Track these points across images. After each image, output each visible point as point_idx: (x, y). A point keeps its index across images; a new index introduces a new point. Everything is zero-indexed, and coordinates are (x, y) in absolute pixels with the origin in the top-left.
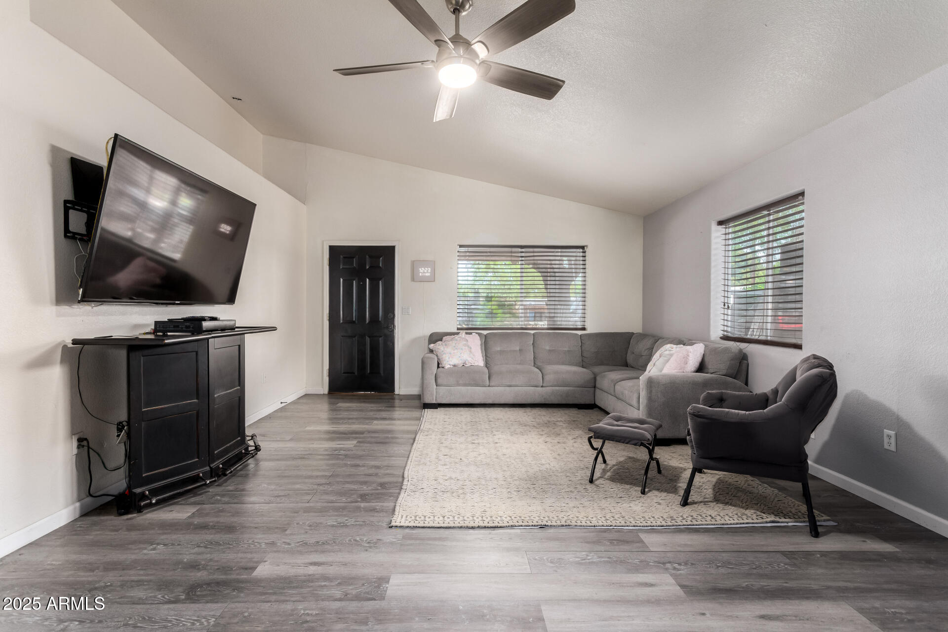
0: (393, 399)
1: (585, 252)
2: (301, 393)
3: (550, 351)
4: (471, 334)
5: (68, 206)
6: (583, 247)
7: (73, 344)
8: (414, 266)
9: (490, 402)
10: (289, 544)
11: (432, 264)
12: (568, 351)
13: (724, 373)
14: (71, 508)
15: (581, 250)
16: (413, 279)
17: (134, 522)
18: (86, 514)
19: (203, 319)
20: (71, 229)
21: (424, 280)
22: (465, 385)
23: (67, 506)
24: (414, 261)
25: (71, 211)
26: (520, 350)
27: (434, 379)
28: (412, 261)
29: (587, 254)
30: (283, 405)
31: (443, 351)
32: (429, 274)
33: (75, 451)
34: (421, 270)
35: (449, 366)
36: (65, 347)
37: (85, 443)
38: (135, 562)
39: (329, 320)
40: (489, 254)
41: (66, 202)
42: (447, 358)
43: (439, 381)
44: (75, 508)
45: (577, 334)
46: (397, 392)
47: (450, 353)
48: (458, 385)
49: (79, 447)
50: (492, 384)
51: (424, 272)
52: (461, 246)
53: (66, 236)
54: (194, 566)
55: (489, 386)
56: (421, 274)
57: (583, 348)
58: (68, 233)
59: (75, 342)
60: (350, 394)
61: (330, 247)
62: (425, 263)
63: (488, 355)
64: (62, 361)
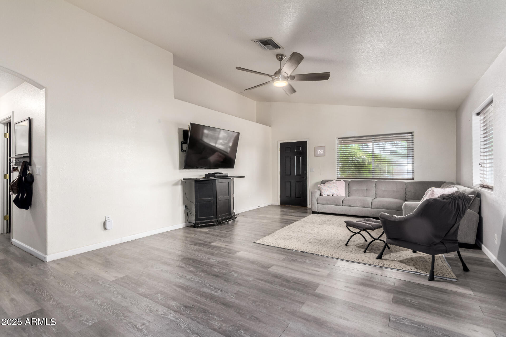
0: (307, 210)
2: (269, 203)
3: (384, 190)
4: (341, 181)
5: (182, 143)
6: (411, 133)
7: (183, 180)
8: (315, 149)
9: (343, 213)
10: (224, 240)
11: (323, 148)
12: (396, 191)
14: (183, 224)
15: (411, 135)
16: (315, 156)
17: (195, 230)
18: (187, 227)
19: (216, 173)
20: (183, 149)
21: (320, 156)
22: (331, 204)
23: (182, 223)
24: (315, 147)
25: (183, 144)
26: (366, 189)
27: (316, 200)
29: (414, 137)
30: (259, 207)
32: (322, 153)
33: (184, 209)
34: (319, 151)
35: (325, 195)
36: (182, 180)
37: (186, 207)
38: (189, 237)
39: (280, 174)
40: (353, 141)
41: (182, 142)
42: (324, 191)
43: (319, 202)
44: (184, 224)
45: (404, 182)
46: (307, 206)
48: (327, 204)
49: (185, 208)
50: (344, 205)
51: (320, 152)
52: (338, 139)
53: (182, 151)
54: (200, 240)
55: (342, 206)
56: (318, 153)
57: (407, 190)
58: (182, 150)
59: (184, 179)
60: (289, 206)
61: (281, 143)
62: (320, 148)
63: (349, 191)
64: (181, 184)
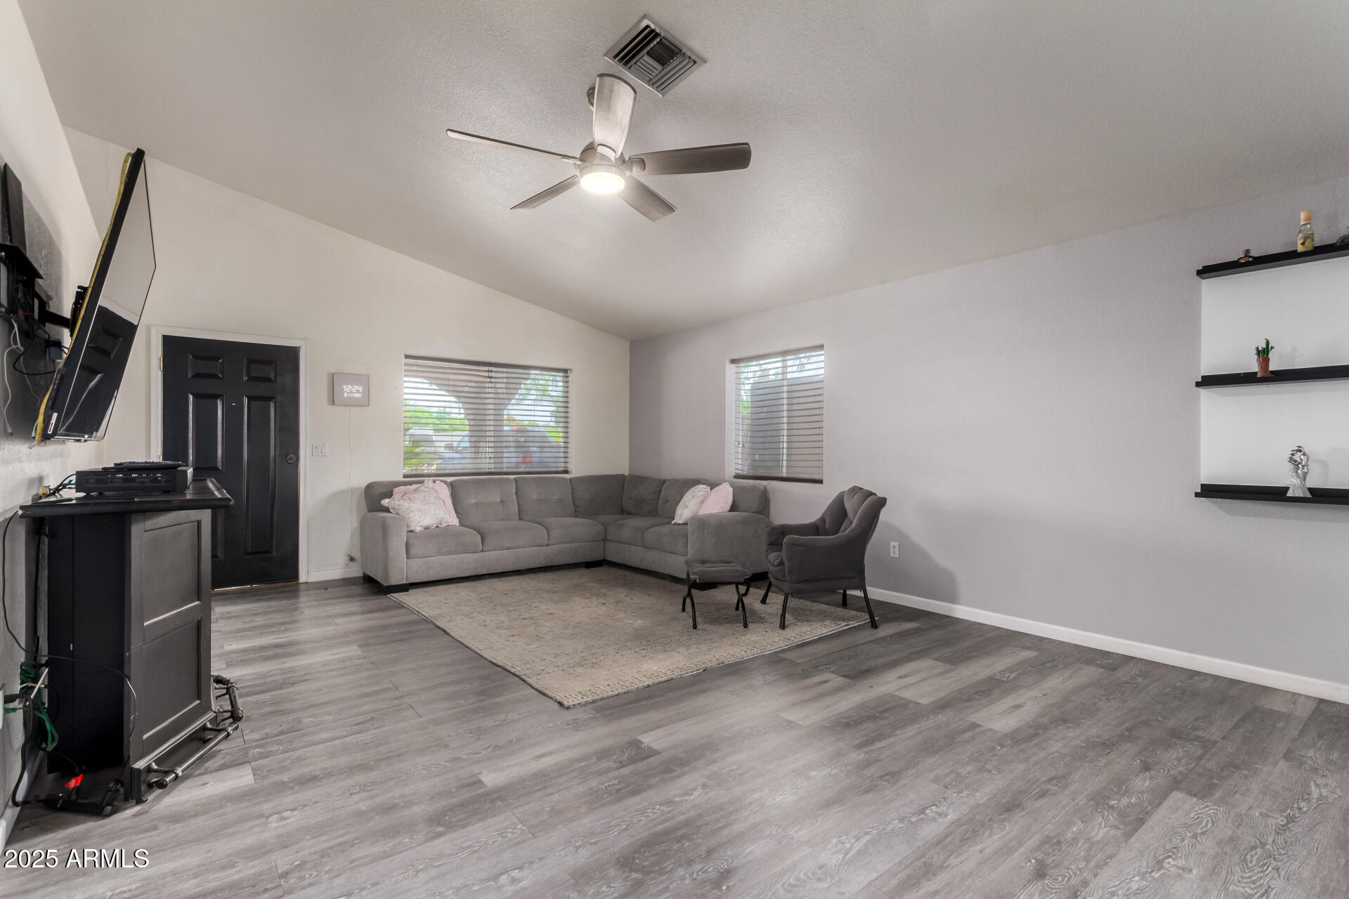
1: (567, 377)
3: (538, 500)
4: (436, 482)
6: (565, 371)
8: (335, 380)
9: (483, 571)
11: (364, 380)
13: (755, 510)
15: (564, 374)
16: (332, 403)
21: (351, 403)
22: (449, 553)
24: (333, 374)
26: (501, 501)
27: (405, 548)
28: (329, 374)
29: (570, 379)
31: (408, 508)
32: (359, 395)
34: (347, 389)
35: (420, 529)
42: (414, 518)
43: (413, 551)
45: (565, 478)
46: (303, 578)
47: (420, 511)
50: (487, 548)
51: (351, 392)
52: (407, 357)
55: (482, 551)
56: (346, 395)
61: (165, 338)
62: (354, 378)
63: (459, 511)
